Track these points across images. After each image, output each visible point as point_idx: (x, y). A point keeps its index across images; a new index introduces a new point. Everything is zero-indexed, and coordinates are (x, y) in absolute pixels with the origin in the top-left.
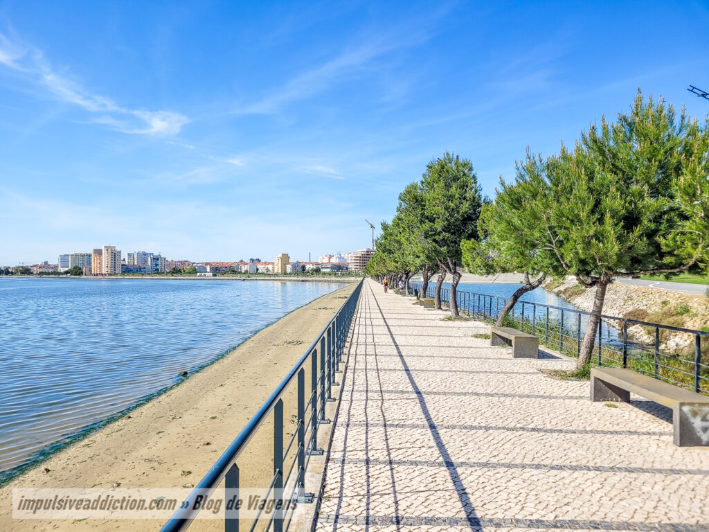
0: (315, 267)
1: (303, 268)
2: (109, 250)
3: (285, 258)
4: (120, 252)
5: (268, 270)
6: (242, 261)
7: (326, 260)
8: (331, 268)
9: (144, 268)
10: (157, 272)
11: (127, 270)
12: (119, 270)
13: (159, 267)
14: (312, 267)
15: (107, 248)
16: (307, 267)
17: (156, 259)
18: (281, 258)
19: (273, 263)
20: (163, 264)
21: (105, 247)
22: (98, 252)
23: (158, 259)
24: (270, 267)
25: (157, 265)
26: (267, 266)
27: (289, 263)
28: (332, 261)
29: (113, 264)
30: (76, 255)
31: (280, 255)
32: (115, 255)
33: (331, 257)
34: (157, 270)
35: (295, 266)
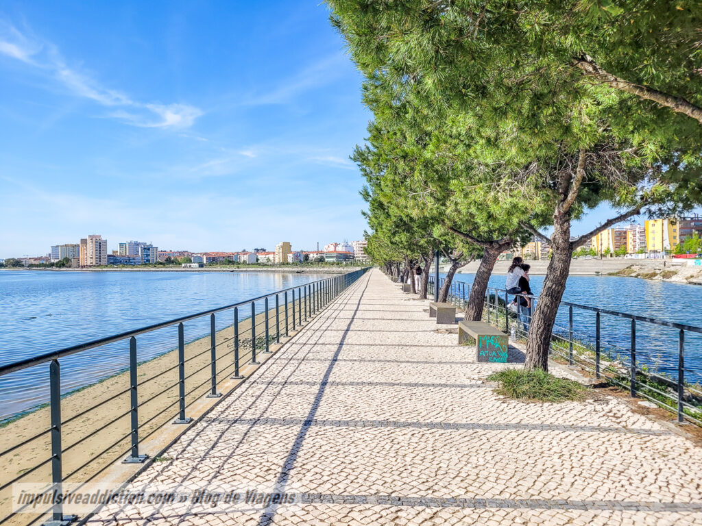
0: (319, 256)
1: (307, 257)
2: (94, 239)
3: (286, 247)
4: (106, 242)
5: (268, 260)
6: (244, 251)
7: (332, 248)
8: (337, 257)
9: (134, 259)
10: (147, 263)
11: (114, 260)
12: (104, 262)
13: (150, 258)
14: (315, 256)
15: (92, 237)
16: (311, 256)
17: (147, 249)
18: (282, 247)
19: (274, 253)
20: (155, 253)
21: (90, 236)
22: (84, 241)
23: (149, 249)
24: (271, 257)
25: (148, 255)
26: (267, 256)
27: (291, 252)
28: (338, 249)
29: (98, 254)
30: (66, 246)
31: (281, 244)
32: (100, 245)
33: (336, 245)
34: (148, 261)
35: (297, 255)
